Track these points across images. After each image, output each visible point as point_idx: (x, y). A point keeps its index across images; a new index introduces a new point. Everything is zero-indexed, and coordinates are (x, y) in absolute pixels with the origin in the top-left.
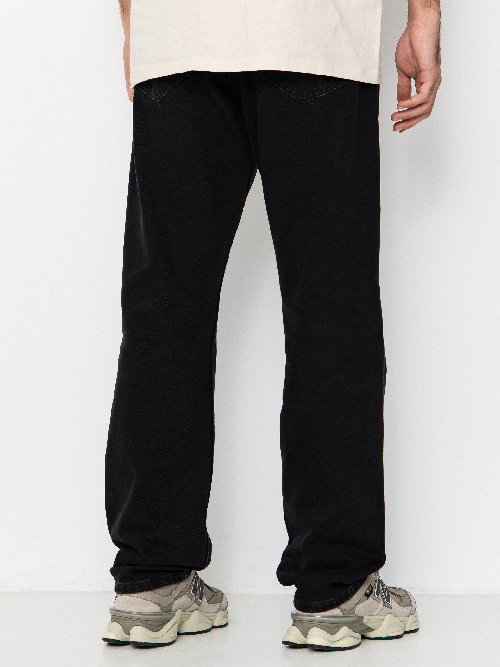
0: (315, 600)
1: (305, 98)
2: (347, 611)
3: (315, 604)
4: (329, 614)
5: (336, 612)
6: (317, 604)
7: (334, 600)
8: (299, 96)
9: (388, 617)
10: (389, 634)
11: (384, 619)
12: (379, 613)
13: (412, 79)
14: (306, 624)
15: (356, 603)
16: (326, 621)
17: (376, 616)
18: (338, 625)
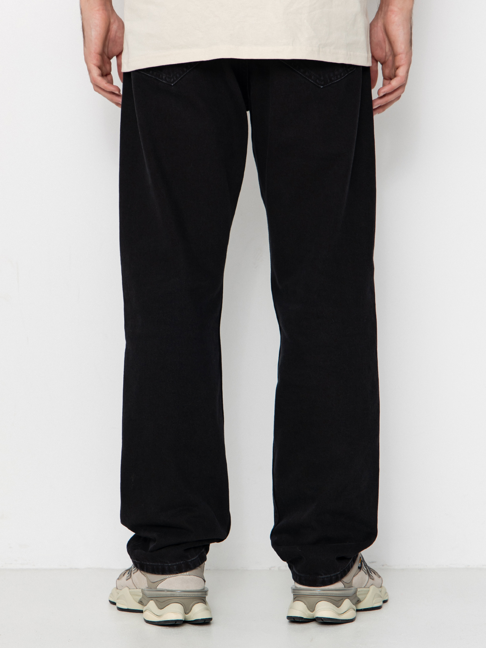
0: (323, 574)
1: (323, 83)
2: (348, 583)
3: (322, 578)
4: (334, 587)
5: (339, 585)
6: (324, 578)
7: (339, 574)
8: (318, 81)
9: (372, 588)
10: (373, 605)
11: (369, 591)
12: (366, 585)
13: (379, 63)
14: (313, 598)
15: (352, 577)
16: (332, 594)
17: (364, 587)
18: (341, 598)
